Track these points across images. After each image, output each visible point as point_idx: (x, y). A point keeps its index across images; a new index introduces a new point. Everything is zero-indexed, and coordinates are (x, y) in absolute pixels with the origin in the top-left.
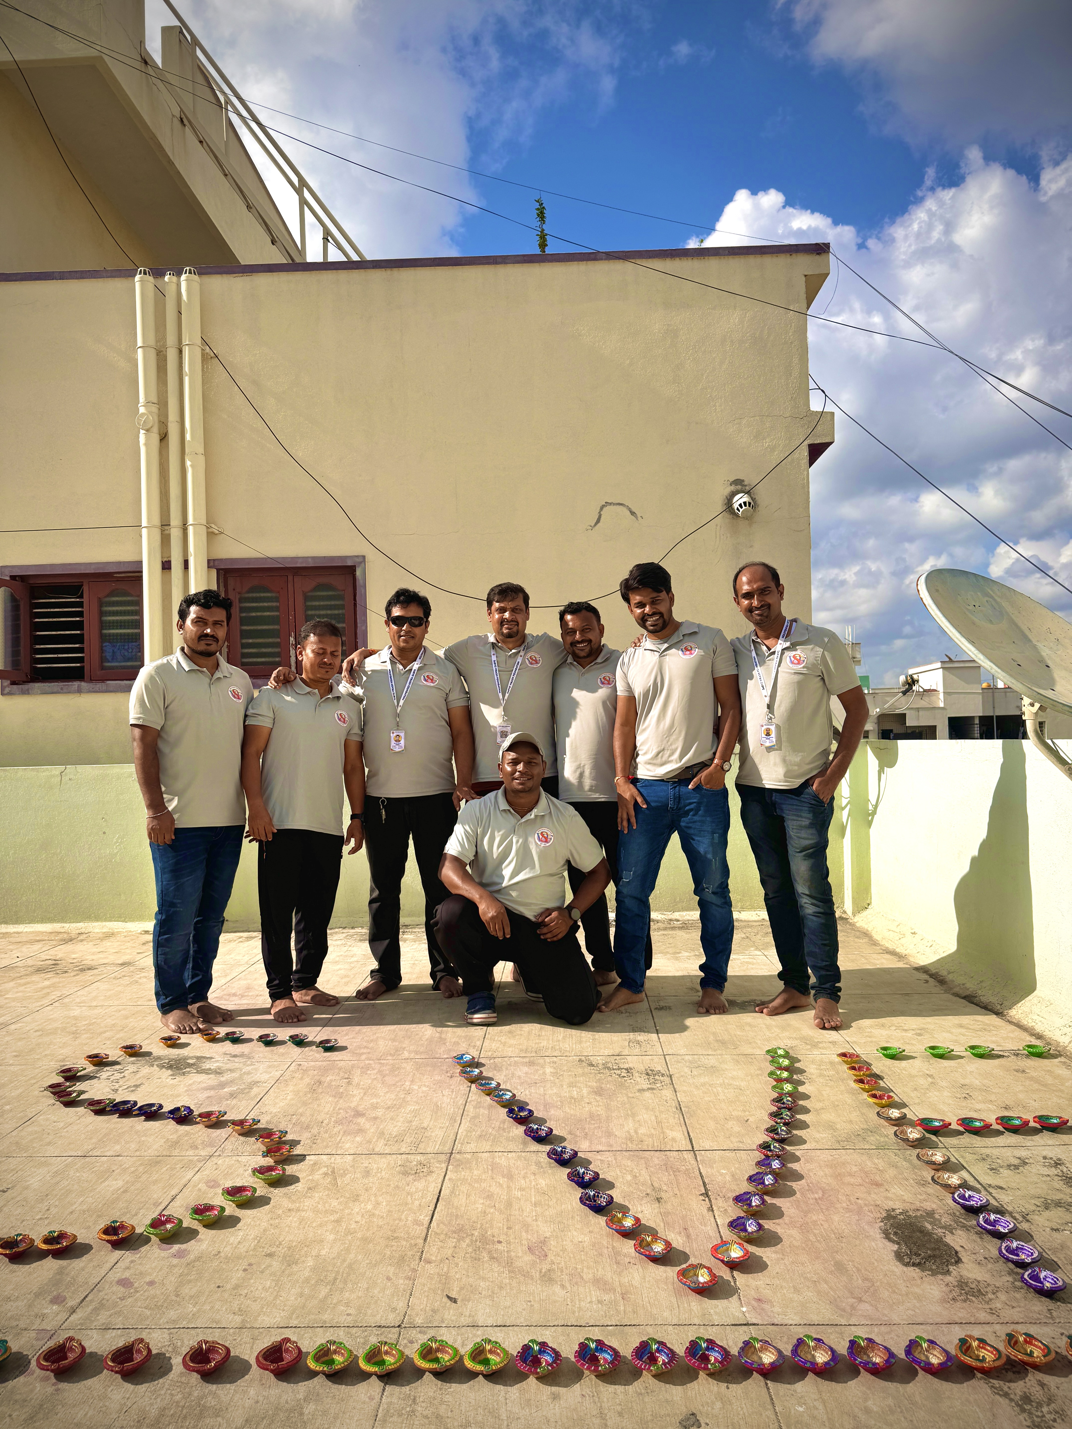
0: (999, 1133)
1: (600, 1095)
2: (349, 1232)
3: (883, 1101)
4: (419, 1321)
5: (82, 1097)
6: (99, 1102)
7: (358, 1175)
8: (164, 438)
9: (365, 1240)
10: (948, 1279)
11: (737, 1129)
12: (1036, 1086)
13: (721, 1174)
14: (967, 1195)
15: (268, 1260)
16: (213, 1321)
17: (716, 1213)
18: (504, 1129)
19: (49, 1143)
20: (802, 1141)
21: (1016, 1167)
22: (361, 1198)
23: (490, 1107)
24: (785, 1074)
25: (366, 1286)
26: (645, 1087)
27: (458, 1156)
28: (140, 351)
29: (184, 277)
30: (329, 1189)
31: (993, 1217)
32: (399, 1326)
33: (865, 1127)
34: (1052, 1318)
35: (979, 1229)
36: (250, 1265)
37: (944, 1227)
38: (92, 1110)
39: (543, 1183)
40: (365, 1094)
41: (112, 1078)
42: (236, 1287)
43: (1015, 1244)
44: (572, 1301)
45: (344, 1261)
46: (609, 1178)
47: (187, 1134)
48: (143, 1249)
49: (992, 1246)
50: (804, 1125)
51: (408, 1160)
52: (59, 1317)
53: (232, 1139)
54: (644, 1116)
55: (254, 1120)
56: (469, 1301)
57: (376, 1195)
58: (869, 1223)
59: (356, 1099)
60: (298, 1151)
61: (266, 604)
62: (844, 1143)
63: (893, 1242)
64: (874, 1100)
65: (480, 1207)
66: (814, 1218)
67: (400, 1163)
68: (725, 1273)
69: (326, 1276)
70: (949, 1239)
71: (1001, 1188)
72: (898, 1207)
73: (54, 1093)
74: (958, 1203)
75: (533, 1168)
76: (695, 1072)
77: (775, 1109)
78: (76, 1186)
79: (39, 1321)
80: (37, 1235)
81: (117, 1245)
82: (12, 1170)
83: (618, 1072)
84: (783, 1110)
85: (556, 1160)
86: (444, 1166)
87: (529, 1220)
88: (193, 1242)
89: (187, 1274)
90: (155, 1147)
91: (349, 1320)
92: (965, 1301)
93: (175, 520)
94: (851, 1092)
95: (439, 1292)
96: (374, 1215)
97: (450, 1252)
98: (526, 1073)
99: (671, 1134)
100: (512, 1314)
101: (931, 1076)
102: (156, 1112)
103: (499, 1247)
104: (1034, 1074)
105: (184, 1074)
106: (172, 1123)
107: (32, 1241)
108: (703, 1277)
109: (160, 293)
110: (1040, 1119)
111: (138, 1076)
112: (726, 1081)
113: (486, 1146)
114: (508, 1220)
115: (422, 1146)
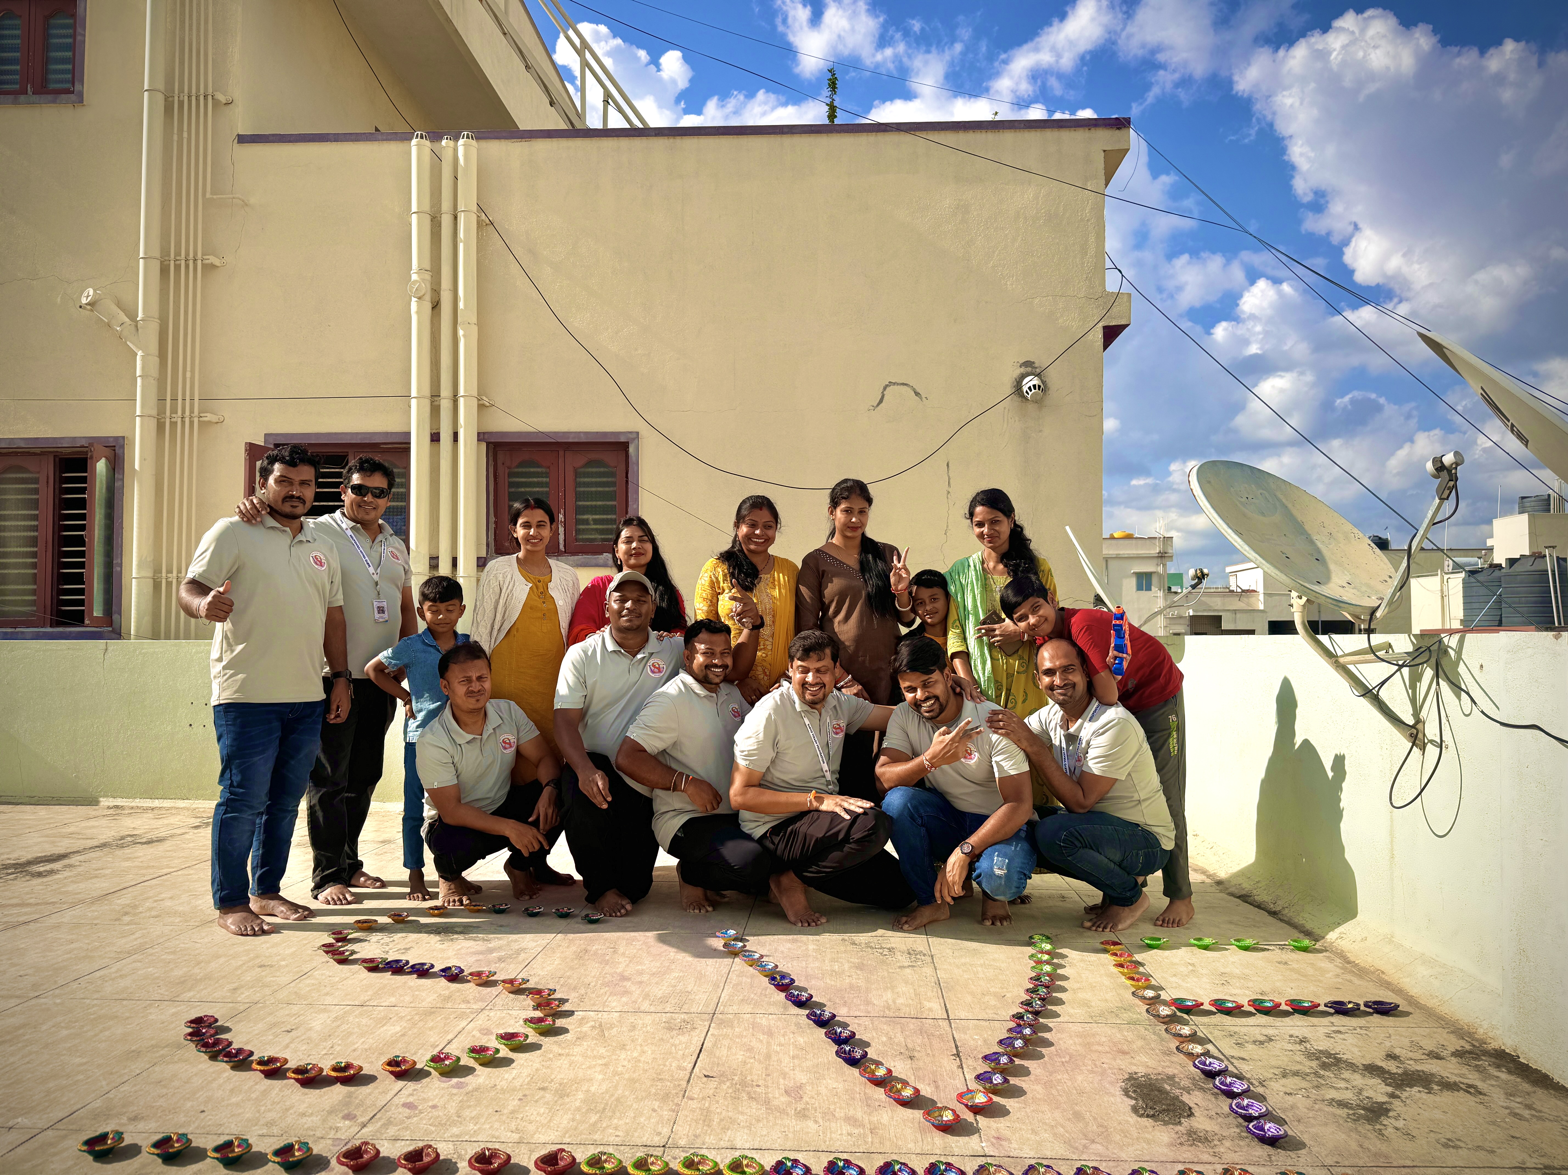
0: (1249, 1014)
1: (861, 970)
2: (615, 1073)
3: (1140, 984)
4: (682, 1143)
5: (354, 957)
6: (371, 960)
7: (625, 1029)
8: (436, 306)
9: (632, 1081)
10: (1178, 1128)
11: (993, 1002)
12: (1295, 976)
13: (974, 1040)
14: (1208, 1063)
15: (541, 1093)
16: (493, 1137)
17: (966, 1070)
18: (765, 995)
19: (327, 994)
20: (1056, 1015)
21: (1262, 1043)
22: (628, 1047)
23: (752, 976)
24: (1046, 957)
25: (632, 1115)
26: (906, 964)
27: (720, 1016)
28: (414, 217)
29: (461, 142)
30: (597, 1039)
31: (1229, 1080)
32: (664, 1146)
33: (1120, 1005)
34: (1271, 1161)
35: (1216, 1090)
36: (525, 1095)
37: (1184, 1089)
38: (365, 968)
39: (801, 1040)
40: (630, 961)
41: (382, 941)
42: (513, 1112)
43: (1246, 1102)
44: (824, 1133)
45: (612, 1095)
46: (865, 1038)
47: (459, 990)
48: (424, 1081)
49: (1225, 1104)
50: (1060, 1002)
51: (672, 1018)
52: (352, 1130)
53: (503, 996)
54: (902, 988)
55: (523, 979)
56: (728, 1129)
57: (641, 1045)
58: (1111, 1083)
59: (622, 966)
60: (566, 1007)
61: (535, 480)
62: (1095, 1018)
63: (1131, 1098)
64: (1131, 982)
65: (740, 1058)
66: (1059, 1077)
67: (664, 1020)
68: (968, 1116)
69: (596, 1107)
70: (1185, 1098)
71: (1243, 1059)
72: (1141, 1071)
73: (327, 952)
74: (1198, 1068)
75: (793, 1027)
76: (956, 954)
77: (1031, 986)
78: (356, 1030)
79: (333, 1132)
80: (327, 1067)
81: (400, 1075)
82: (294, 1015)
83: (881, 951)
84: (1039, 988)
85: (814, 1021)
86: (707, 1024)
87: (787, 1070)
88: (470, 1076)
89: (467, 1101)
90: (429, 1000)
91: (618, 1140)
92: (1191, 1145)
93: (446, 391)
94: (1110, 975)
95: (701, 1122)
96: (639, 1060)
97: (711, 1092)
98: (789, 949)
99: (927, 1005)
100: (768, 1141)
101: (1193, 965)
102: (428, 970)
103: (758, 1089)
104: (1295, 966)
105: (452, 940)
106: (443, 980)
107: (321, 1070)
108: (948, 1116)
109: (437, 157)
110: (1291, 1002)
111: (407, 941)
112: (987, 962)
113: (748, 1009)
114: (766, 1069)
115: (686, 1006)
